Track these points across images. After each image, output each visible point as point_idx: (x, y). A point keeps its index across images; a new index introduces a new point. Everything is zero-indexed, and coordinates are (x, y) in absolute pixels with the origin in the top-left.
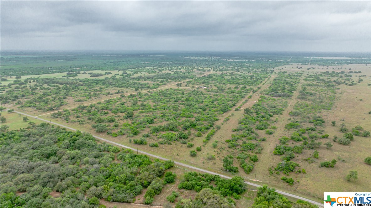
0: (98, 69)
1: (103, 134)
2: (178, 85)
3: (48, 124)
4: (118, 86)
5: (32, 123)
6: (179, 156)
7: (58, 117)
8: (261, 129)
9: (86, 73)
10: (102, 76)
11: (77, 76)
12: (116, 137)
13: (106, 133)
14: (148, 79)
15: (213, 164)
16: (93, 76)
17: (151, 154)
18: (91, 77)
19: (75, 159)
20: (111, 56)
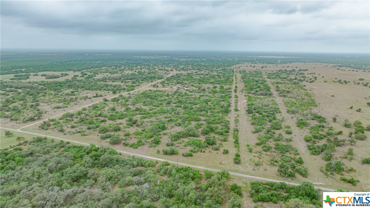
0: (48, 70)
1: (119, 145)
2: (154, 86)
3: (45, 139)
4: (89, 89)
5: (22, 138)
6: (223, 164)
7: (48, 129)
8: (277, 129)
9: (38, 75)
10: (58, 78)
11: (28, 78)
12: (137, 148)
13: (122, 145)
14: (115, 80)
15: (265, 170)
16: (49, 78)
17: (192, 166)
18: (46, 79)
19: (113, 179)
20: (52, 55)
